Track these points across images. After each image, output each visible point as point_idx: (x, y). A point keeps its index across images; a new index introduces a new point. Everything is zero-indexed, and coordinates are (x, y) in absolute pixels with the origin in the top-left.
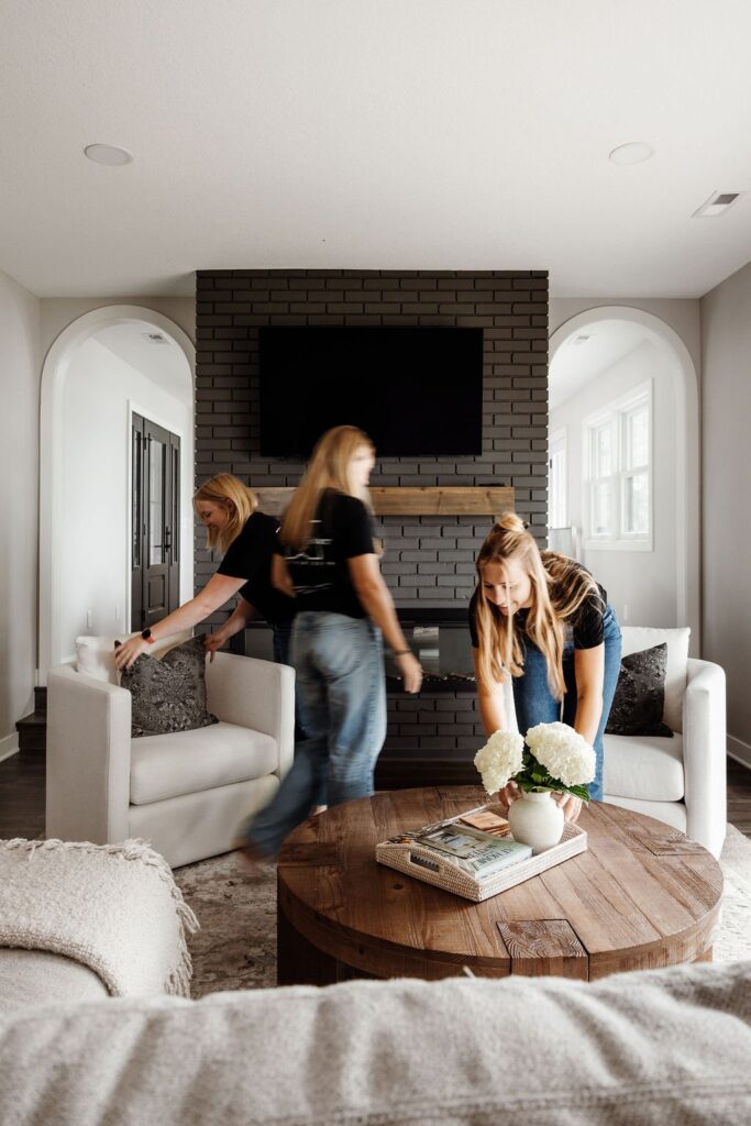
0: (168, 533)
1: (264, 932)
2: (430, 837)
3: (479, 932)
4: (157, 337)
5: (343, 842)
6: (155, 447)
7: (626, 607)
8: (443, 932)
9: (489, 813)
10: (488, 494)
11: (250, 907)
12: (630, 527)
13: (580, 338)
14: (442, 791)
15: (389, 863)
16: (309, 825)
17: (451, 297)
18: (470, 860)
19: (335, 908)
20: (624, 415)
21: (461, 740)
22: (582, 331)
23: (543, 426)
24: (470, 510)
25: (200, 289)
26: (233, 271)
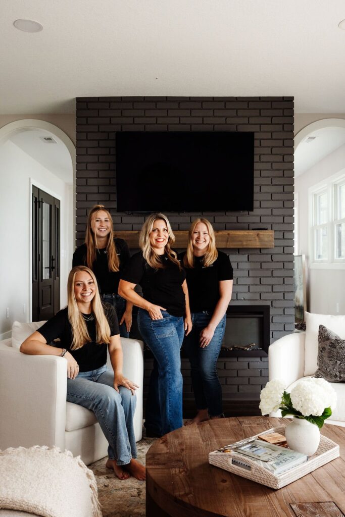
0: (53, 260)
1: (131, 508)
2: (242, 448)
3: (279, 510)
4: (49, 139)
5: (184, 453)
6: (46, 207)
7: (338, 304)
8: (257, 510)
9: (277, 434)
10: (258, 235)
11: (121, 492)
12: (340, 255)
13: (310, 138)
14: (241, 419)
15: (217, 465)
16: (161, 441)
17: (233, 113)
18: (269, 463)
19: (186, 494)
20: (336, 186)
21: (241, 387)
22: (311, 135)
23: (291, 192)
24: (247, 245)
25: (78, 109)
26: (99, 98)
